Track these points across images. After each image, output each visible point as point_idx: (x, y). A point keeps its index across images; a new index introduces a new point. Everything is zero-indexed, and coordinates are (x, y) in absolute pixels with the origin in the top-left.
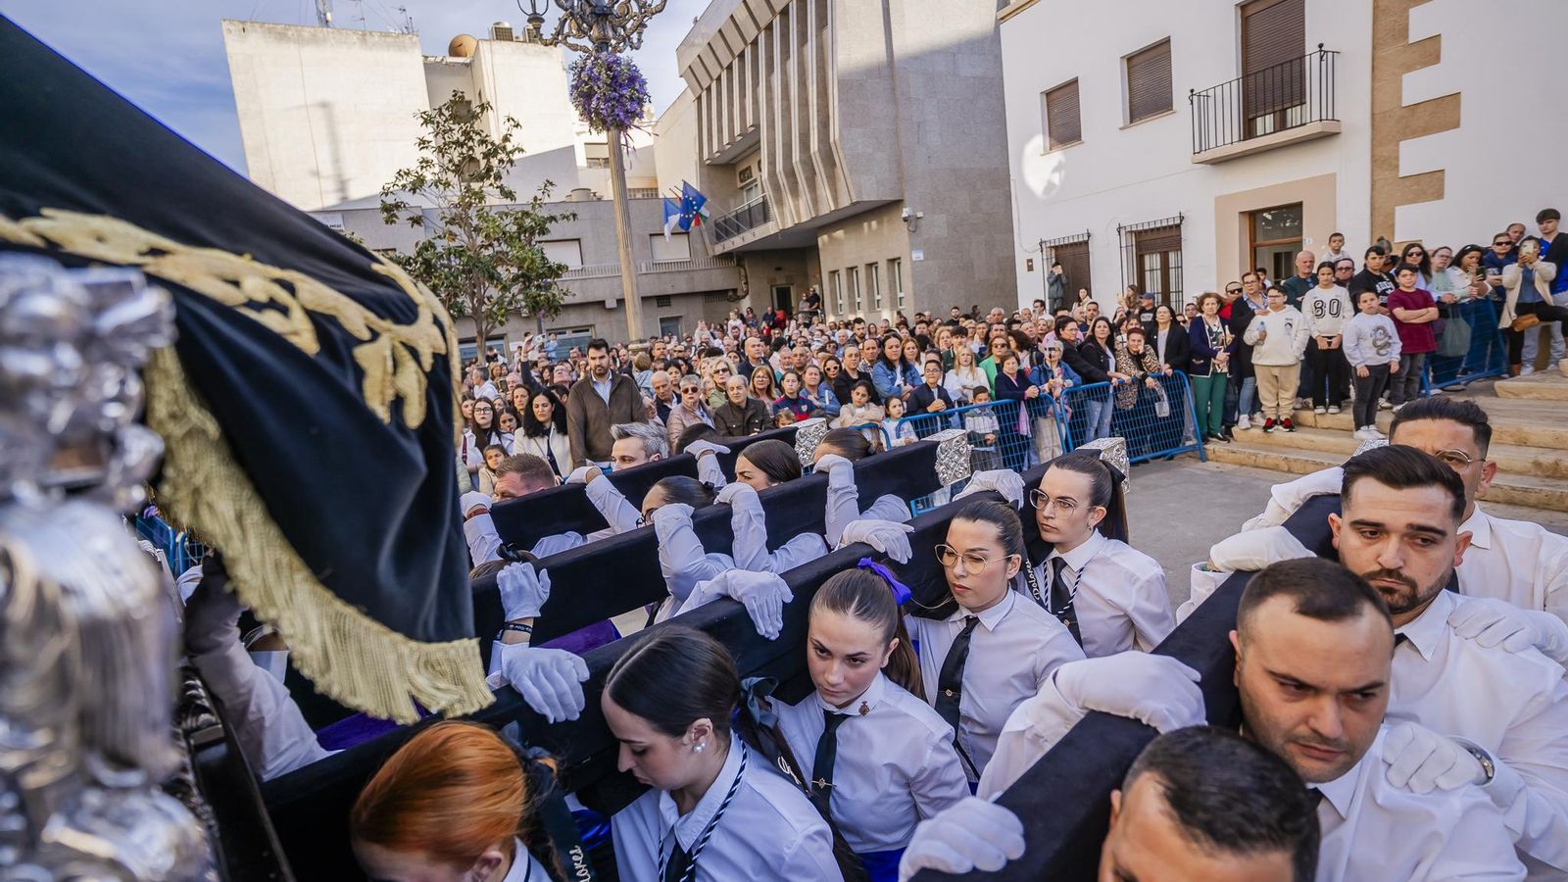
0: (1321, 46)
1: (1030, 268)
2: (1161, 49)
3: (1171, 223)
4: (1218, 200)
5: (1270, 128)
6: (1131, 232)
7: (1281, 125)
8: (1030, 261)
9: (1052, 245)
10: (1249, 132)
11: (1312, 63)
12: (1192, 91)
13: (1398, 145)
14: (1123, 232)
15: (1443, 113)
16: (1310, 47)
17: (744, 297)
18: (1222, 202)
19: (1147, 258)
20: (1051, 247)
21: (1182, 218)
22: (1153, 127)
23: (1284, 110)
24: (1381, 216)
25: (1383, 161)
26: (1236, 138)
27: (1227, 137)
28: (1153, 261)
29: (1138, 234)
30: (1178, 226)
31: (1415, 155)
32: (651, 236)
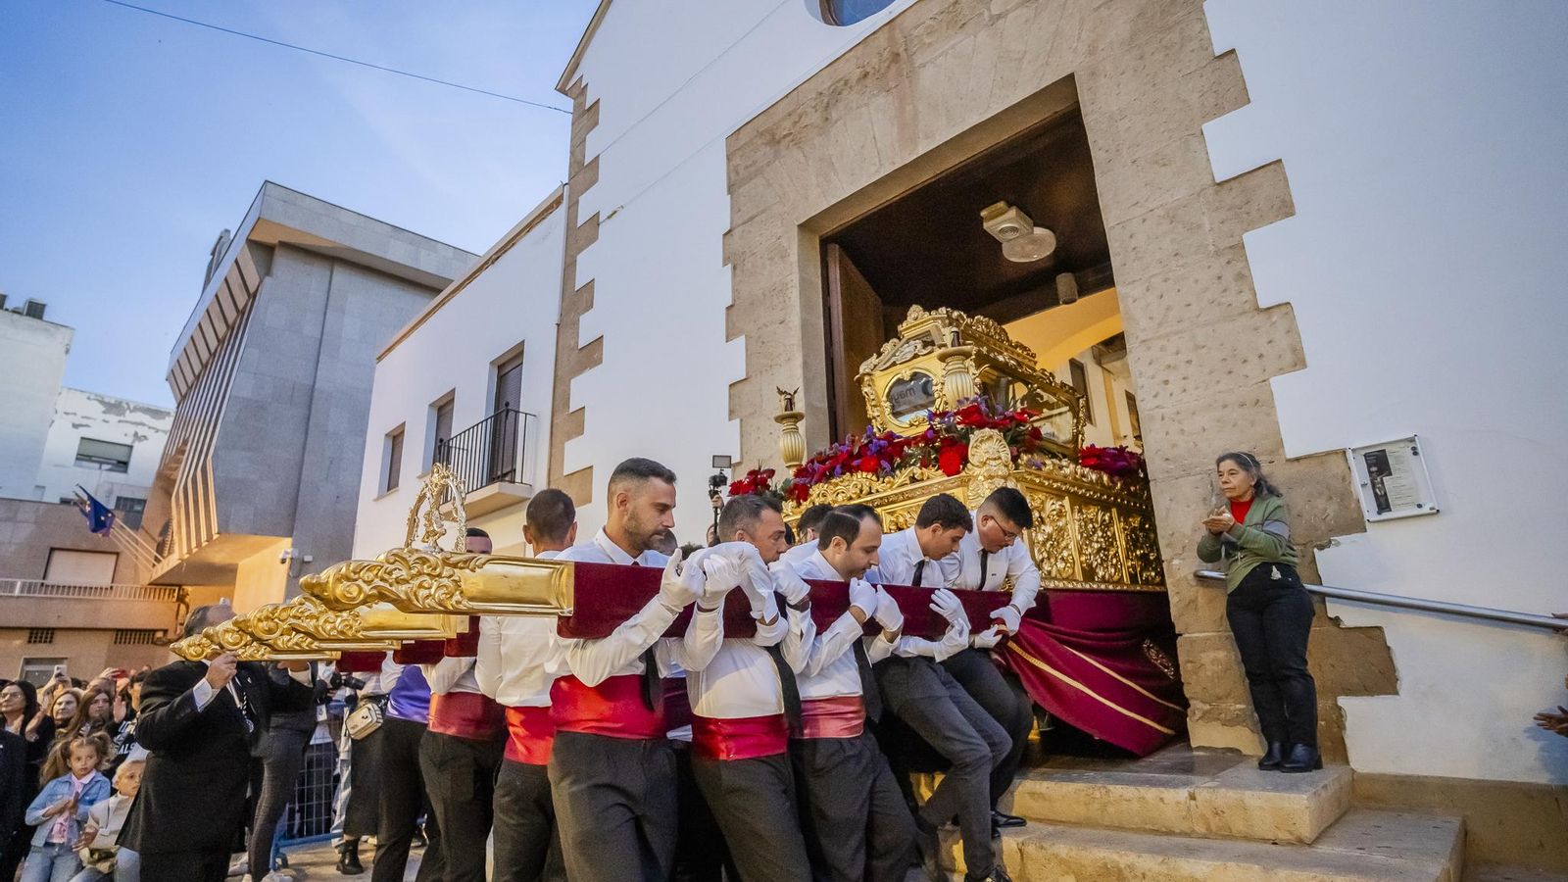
2: (449, 401)
15: (585, 485)
32: (52, 550)
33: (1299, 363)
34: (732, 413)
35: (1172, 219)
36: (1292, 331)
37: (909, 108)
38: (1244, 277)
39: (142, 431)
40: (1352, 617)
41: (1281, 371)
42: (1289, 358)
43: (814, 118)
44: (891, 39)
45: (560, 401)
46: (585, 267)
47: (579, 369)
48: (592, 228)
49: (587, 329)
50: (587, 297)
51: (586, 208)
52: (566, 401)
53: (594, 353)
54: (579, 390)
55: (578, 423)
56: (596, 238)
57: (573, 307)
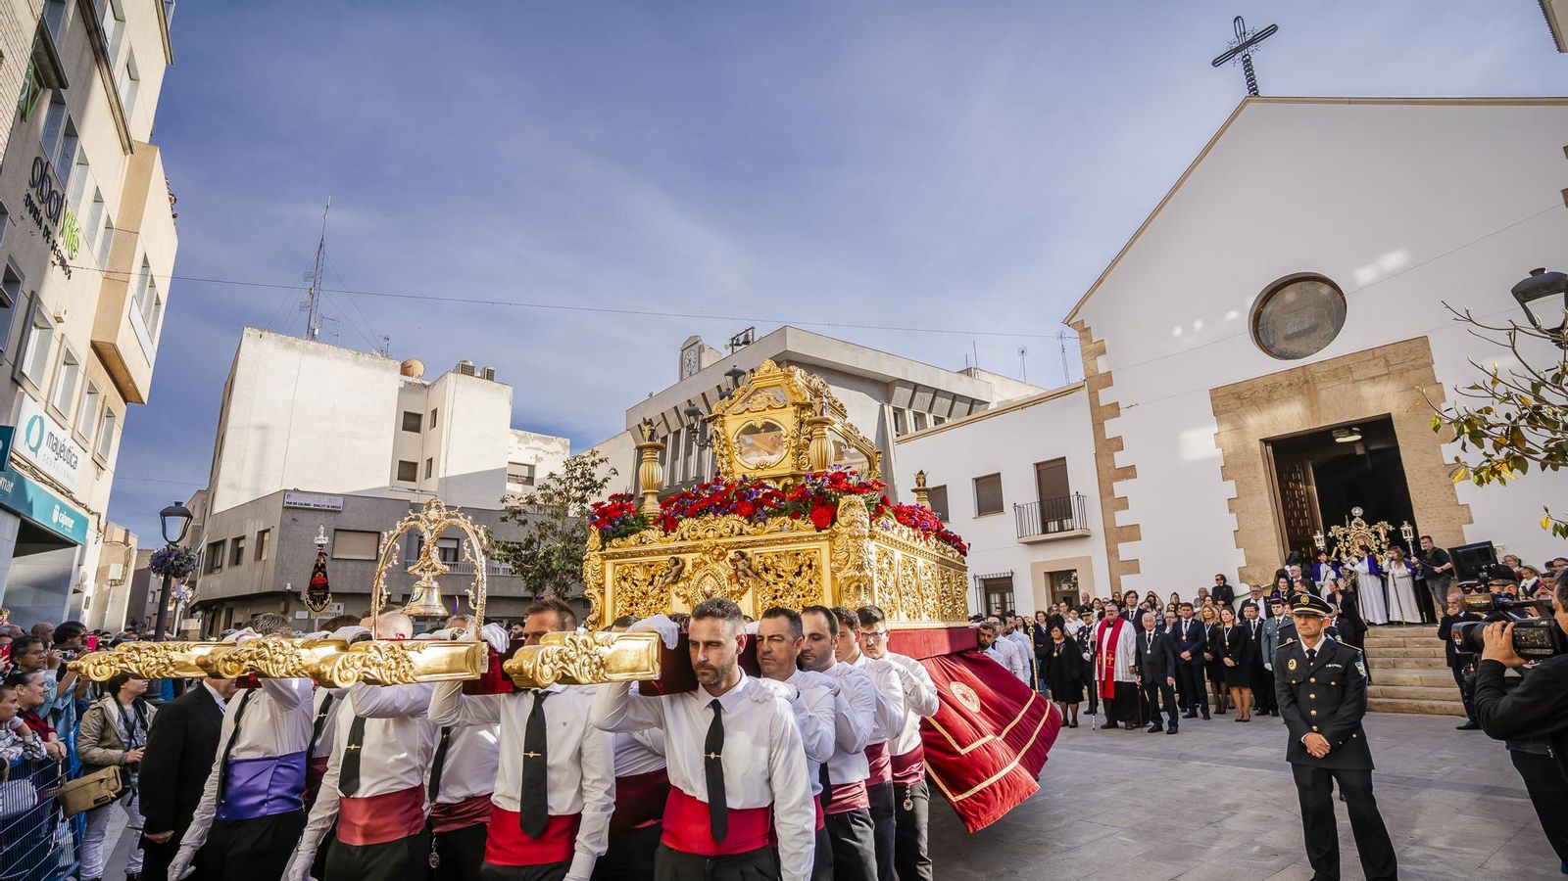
0: (1077, 492)
2: (995, 479)
3: (1006, 575)
4: (1032, 564)
5: (1057, 530)
6: (982, 579)
7: (1061, 529)
10: (1045, 531)
11: (1074, 500)
12: (1015, 504)
13: (1117, 545)
14: (977, 579)
15: (1132, 533)
16: (1072, 493)
18: (1034, 565)
19: (992, 597)
21: (1012, 573)
22: (991, 520)
23: (1062, 521)
24: (1115, 583)
25: (1112, 553)
26: (1039, 533)
27: (1034, 531)
28: (995, 598)
29: (985, 580)
30: (1011, 578)
31: (1126, 551)
33: (1471, 522)
34: (1231, 511)
35: (1430, 472)
36: (1469, 512)
37: (1315, 405)
38: (1454, 494)
39: (540, 454)
41: (1466, 523)
42: (1468, 521)
43: (1265, 394)
44: (1304, 374)
45: (1106, 492)
46: (1112, 428)
47: (1119, 479)
48: (1115, 409)
49: (1121, 460)
50: (1118, 444)
51: (1106, 397)
52: (1112, 493)
53: (1129, 472)
54: (1120, 488)
55: (1123, 503)
56: (1119, 415)
57: (1107, 447)
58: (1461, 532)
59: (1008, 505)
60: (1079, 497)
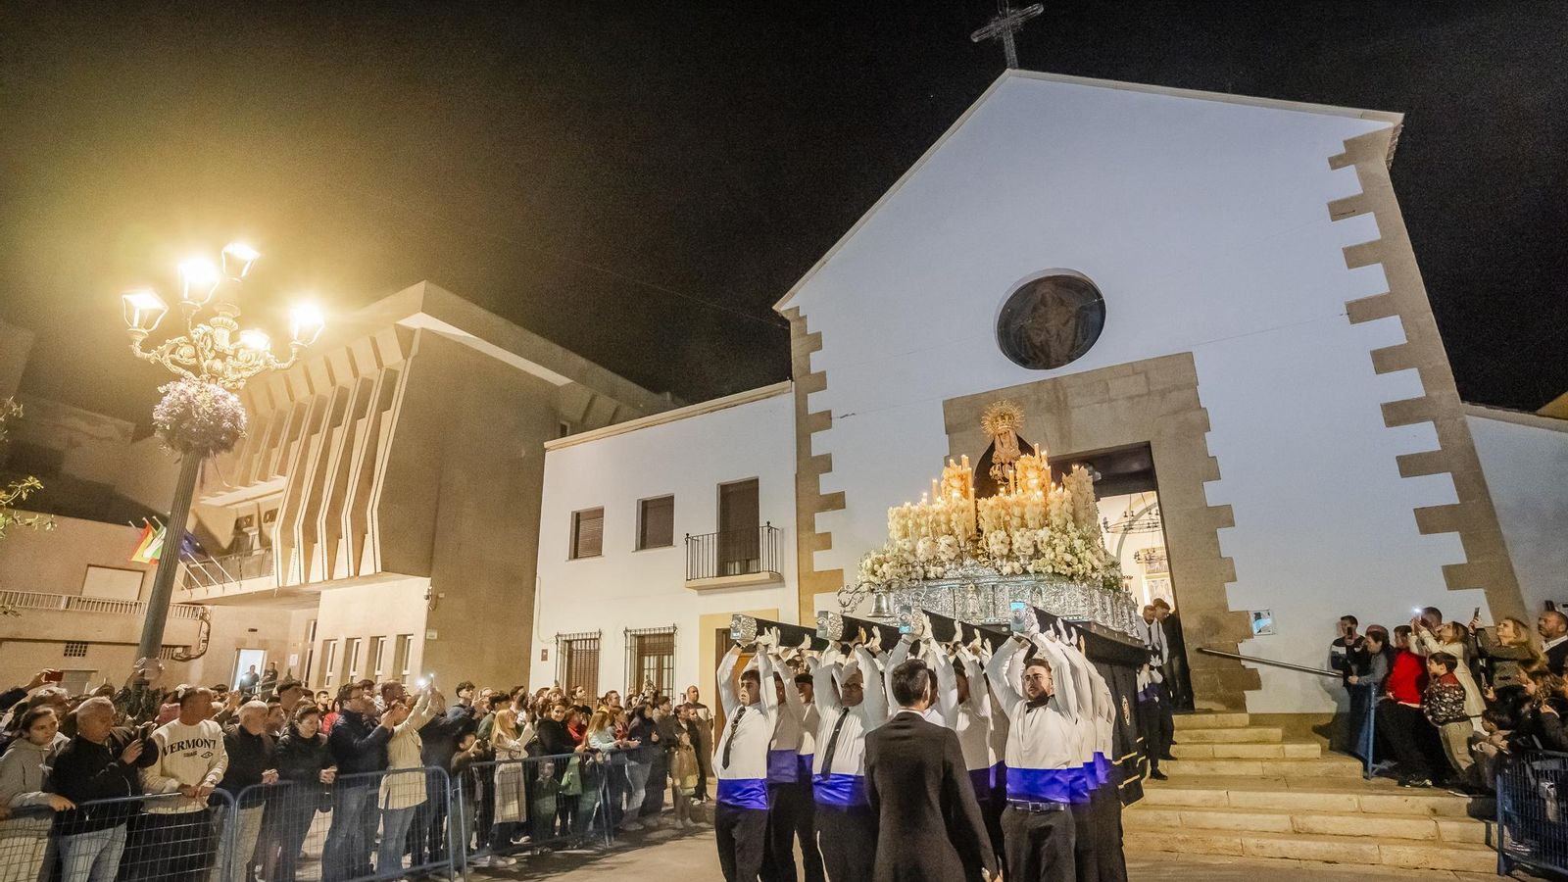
0: (768, 523)
1: (544, 658)
2: (667, 503)
3: (667, 631)
4: (702, 617)
5: (738, 571)
6: (635, 635)
7: (745, 571)
8: (545, 651)
9: (568, 638)
10: (722, 571)
11: (763, 533)
12: (688, 535)
13: (812, 596)
14: (629, 634)
15: (834, 580)
16: (762, 523)
17: (198, 657)
18: (704, 619)
19: (646, 659)
20: (566, 641)
21: (675, 628)
22: (655, 554)
23: (748, 561)
26: (715, 575)
27: (709, 572)
28: (650, 662)
29: (641, 638)
30: (671, 635)
32: (89, 565)
33: (1234, 579)
36: (1232, 568)
37: (1065, 426)
38: (1217, 545)
40: (1250, 665)
41: (1228, 581)
42: (1231, 577)
44: (1056, 388)
45: (805, 524)
46: (820, 443)
47: (823, 509)
48: (825, 420)
49: (827, 485)
50: (825, 463)
51: (816, 403)
52: (812, 526)
53: (836, 502)
54: (824, 521)
55: (826, 541)
56: (830, 427)
57: (811, 466)
58: (1222, 592)
59: (678, 536)
60: (770, 529)
